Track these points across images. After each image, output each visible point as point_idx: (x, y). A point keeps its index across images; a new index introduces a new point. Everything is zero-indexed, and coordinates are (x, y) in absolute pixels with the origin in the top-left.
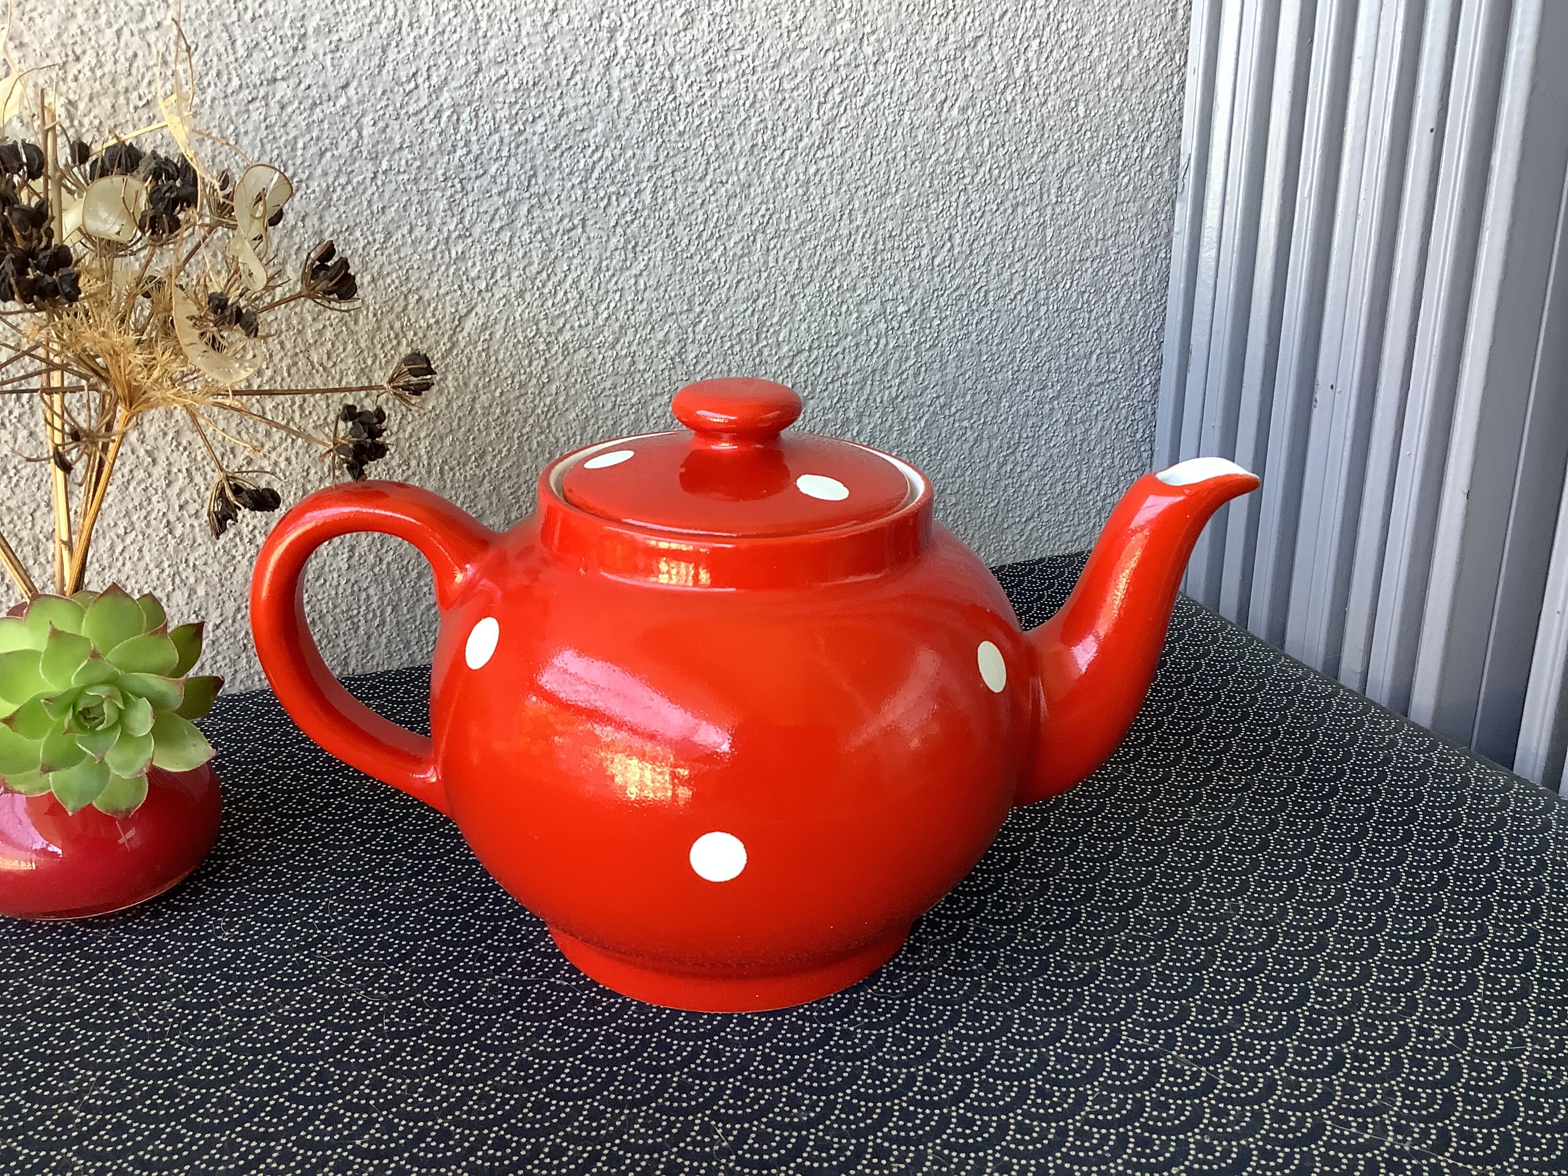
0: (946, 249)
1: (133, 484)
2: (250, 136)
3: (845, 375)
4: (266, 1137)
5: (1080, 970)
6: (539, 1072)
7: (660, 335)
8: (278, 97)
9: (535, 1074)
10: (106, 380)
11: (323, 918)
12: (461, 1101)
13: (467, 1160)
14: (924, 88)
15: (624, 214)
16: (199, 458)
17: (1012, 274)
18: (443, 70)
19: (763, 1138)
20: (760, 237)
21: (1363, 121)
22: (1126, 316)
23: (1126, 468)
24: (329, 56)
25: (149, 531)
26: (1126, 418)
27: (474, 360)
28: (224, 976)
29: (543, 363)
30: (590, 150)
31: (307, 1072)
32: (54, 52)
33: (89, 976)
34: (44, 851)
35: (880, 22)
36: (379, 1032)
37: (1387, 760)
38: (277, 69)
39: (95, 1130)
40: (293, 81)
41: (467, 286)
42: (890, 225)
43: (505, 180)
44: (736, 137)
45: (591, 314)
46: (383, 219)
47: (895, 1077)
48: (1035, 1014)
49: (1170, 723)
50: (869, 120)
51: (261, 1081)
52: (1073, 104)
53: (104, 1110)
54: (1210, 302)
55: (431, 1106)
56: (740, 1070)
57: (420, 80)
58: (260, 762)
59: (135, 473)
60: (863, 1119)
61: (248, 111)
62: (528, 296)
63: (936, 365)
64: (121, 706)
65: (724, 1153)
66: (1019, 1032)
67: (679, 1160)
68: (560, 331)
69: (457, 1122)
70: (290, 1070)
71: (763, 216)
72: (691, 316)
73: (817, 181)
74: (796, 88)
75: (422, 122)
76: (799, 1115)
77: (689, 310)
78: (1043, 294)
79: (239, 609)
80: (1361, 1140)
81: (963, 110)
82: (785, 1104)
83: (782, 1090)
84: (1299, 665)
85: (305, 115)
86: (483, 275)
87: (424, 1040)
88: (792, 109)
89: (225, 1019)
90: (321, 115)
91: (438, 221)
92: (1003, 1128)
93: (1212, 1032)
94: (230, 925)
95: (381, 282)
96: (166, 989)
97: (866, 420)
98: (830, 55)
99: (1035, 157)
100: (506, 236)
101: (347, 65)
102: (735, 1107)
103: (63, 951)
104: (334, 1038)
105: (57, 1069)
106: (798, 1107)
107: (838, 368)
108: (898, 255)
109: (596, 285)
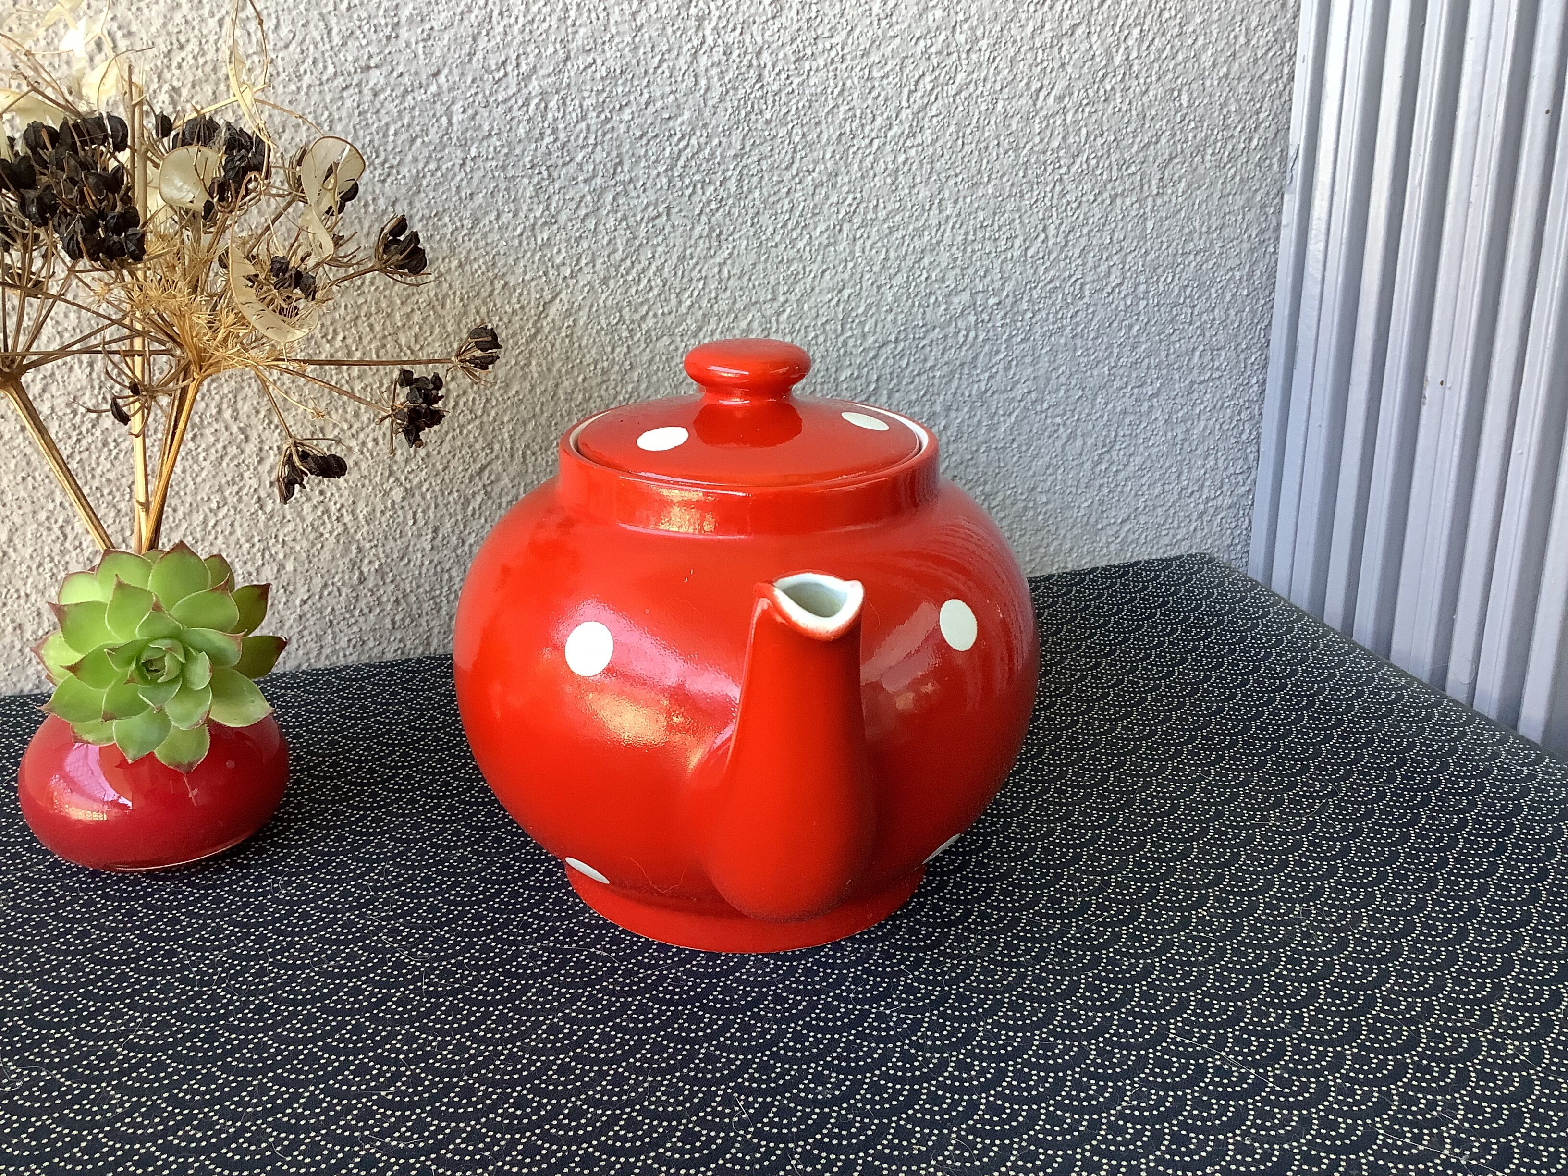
0: (1040, 240)
1: (227, 459)
2: (344, 122)
3: (932, 368)
4: (296, 1083)
5: (1132, 967)
6: (568, 1036)
8: (371, 84)
9: (564, 1038)
10: (180, 345)
11: (378, 881)
12: (489, 1060)
13: (487, 1117)
14: (1019, 76)
15: (709, 202)
17: (1110, 267)
18: (532, 58)
19: (783, 1112)
20: (846, 227)
21: (1476, 104)
22: (1232, 312)
23: (1231, 470)
24: (421, 44)
25: (241, 506)
26: (1231, 418)
27: (558, 346)
28: (275, 931)
29: (625, 350)
30: (676, 138)
31: (342, 1025)
32: (160, 41)
33: (148, 925)
34: (115, 804)
35: (973, 10)
36: (417, 991)
37: (1488, 772)
38: (370, 57)
39: (134, 1068)
40: (386, 69)
41: (552, 273)
42: (981, 215)
43: (591, 168)
44: (824, 126)
45: (674, 301)
46: (471, 205)
47: (926, 1061)
48: (1080, 1007)
49: (1257, 727)
50: (961, 108)
51: (298, 1031)
52: (1176, 93)
53: (146, 1049)
54: (1318, 297)
55: (458, 1063)
56: (768, 1045)
57: (509, 68)
58: (336, 732)
59: (229, 450)
60: (888, 1101)
61: (342, 97)
62: (612, 283)
63: (1028, 360)
64: (182, 660)
65: (743, 1125)
66: (1061, 1025)
67: (697, 1129)
68: (644, 318)
69: (482, 1080)
70: (327, 1022)
71: (850, 205)
72: (776, 305)
73: (906, 169)
74: (886, 76)
75: (510, 109)
76: (823, 1092)
77: (774, 299)
78: (1142, 288)
79: (325, 586)
80: (1414, 1151)
81: (1060, 98)
82: (811, 1081)
83: (809, 1067)
84: (1403, 674)
85: (397, 102)
86: (568, 262)
87: (460, 1001)
88: (882, 98)
89: (271, 972)
90: (412, 103)
91: (525, 208)
92: (1033, 1117)
93: (1267, 1035)
94: (288, 883)
95: (468, 267)
96: (220, 940)
97: (953, 414)
98: (922, 43)
99: (1136, 147)
100: (591, 224)
101: (438, 53)
102: (760, 1081)
103: (128, 900)
104: (373, 994)
105: (107, 1009)
106: (824, 1085)
107: (925, 360)
108: (989, 246)
109: (680, 273)
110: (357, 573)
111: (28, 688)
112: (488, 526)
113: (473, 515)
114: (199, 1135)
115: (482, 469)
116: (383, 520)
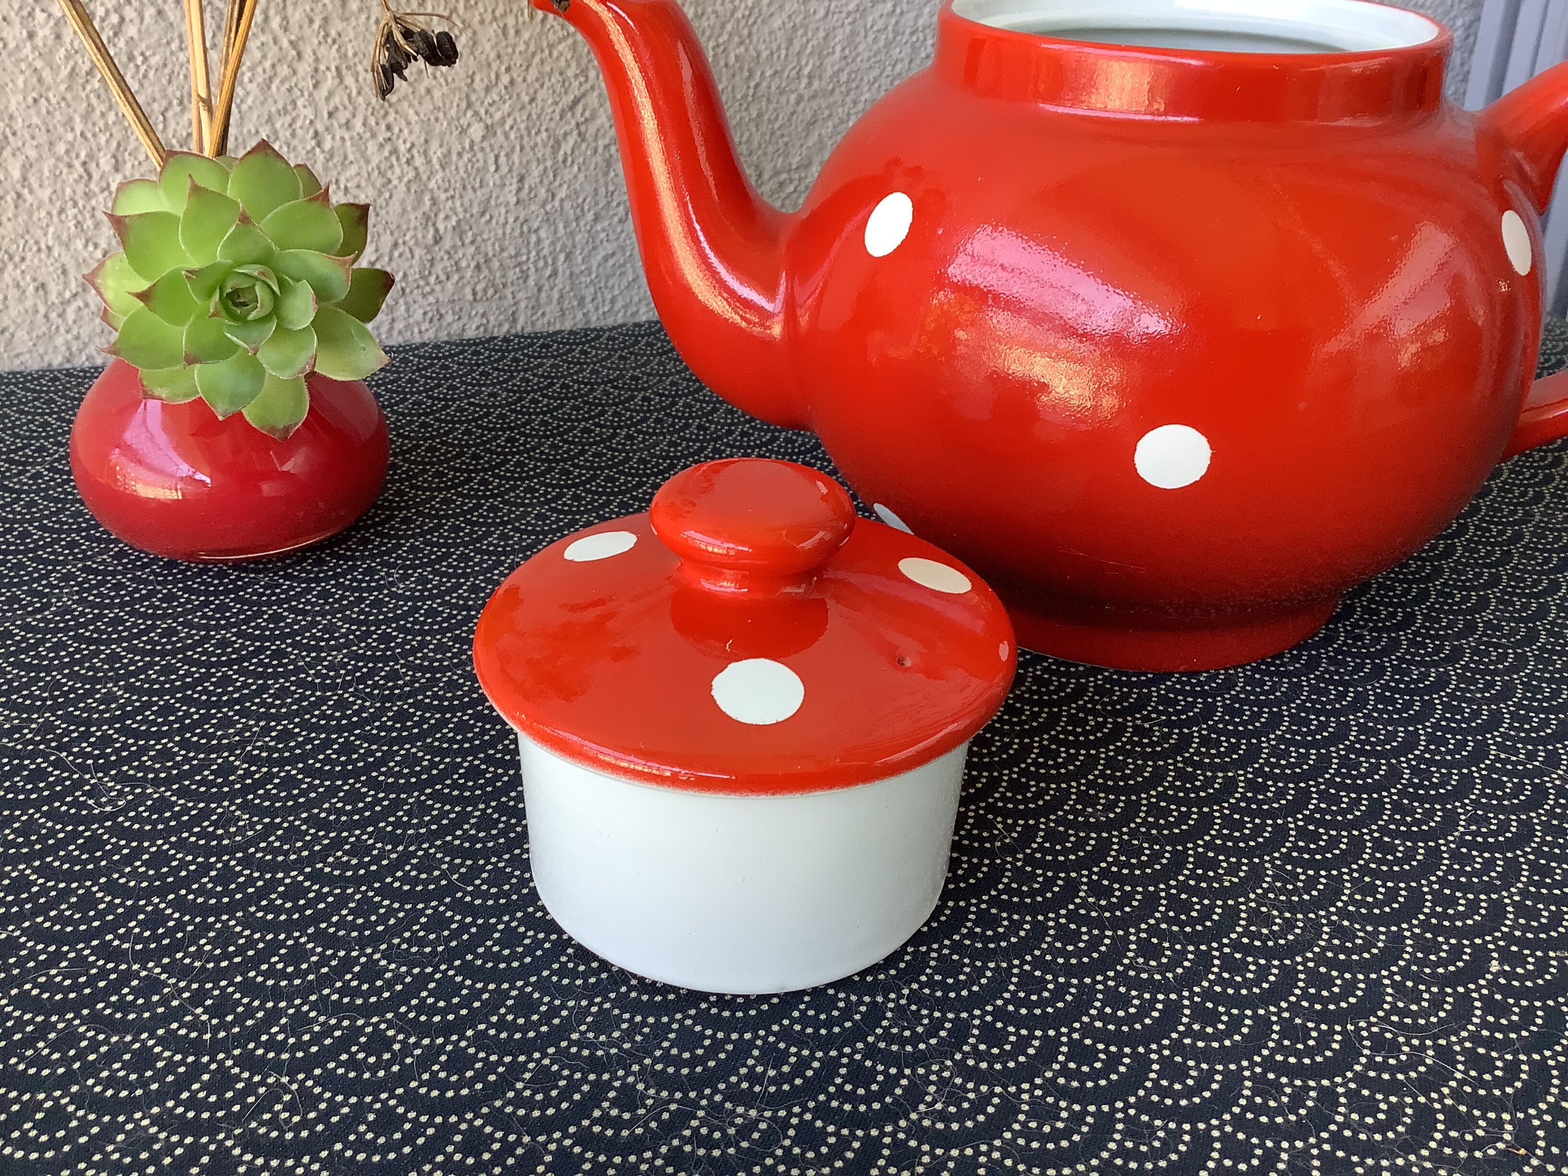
1: (276, 82)
4: (461, 800)
5: (1424, 676)
16: (350, 54)
19: (1053, 836)
25: (295, 142)
28: (400, 629)
33: (246, 622)
34: (190, 479)
39: (261, 783)
47: (1210, 781)
48: (1376, 721)
51: (451, 741)
53: (270, 762)
56: (1014, 761)
58: (427, 415)
59: (278, 68)
60: (1177, 825)
64: (276, 290)
65: (1009, 850)
66: (1358, 740)
76: (1094, 814)
79: (395, 245)
82: (1076, 802)
83: (1070, 786)
89: (405, 674)
94: (404, 577)
96: (336, 639)
102: (1015, 801)
103: (216, 594)
105: (214, 716)
106: (1093, 806)
110: (431, 231)
111: (57, 361)
112: (581, 176)
113: (564, 161)
114: (354, 862)
115: (576, 102)
116: (461, 164)
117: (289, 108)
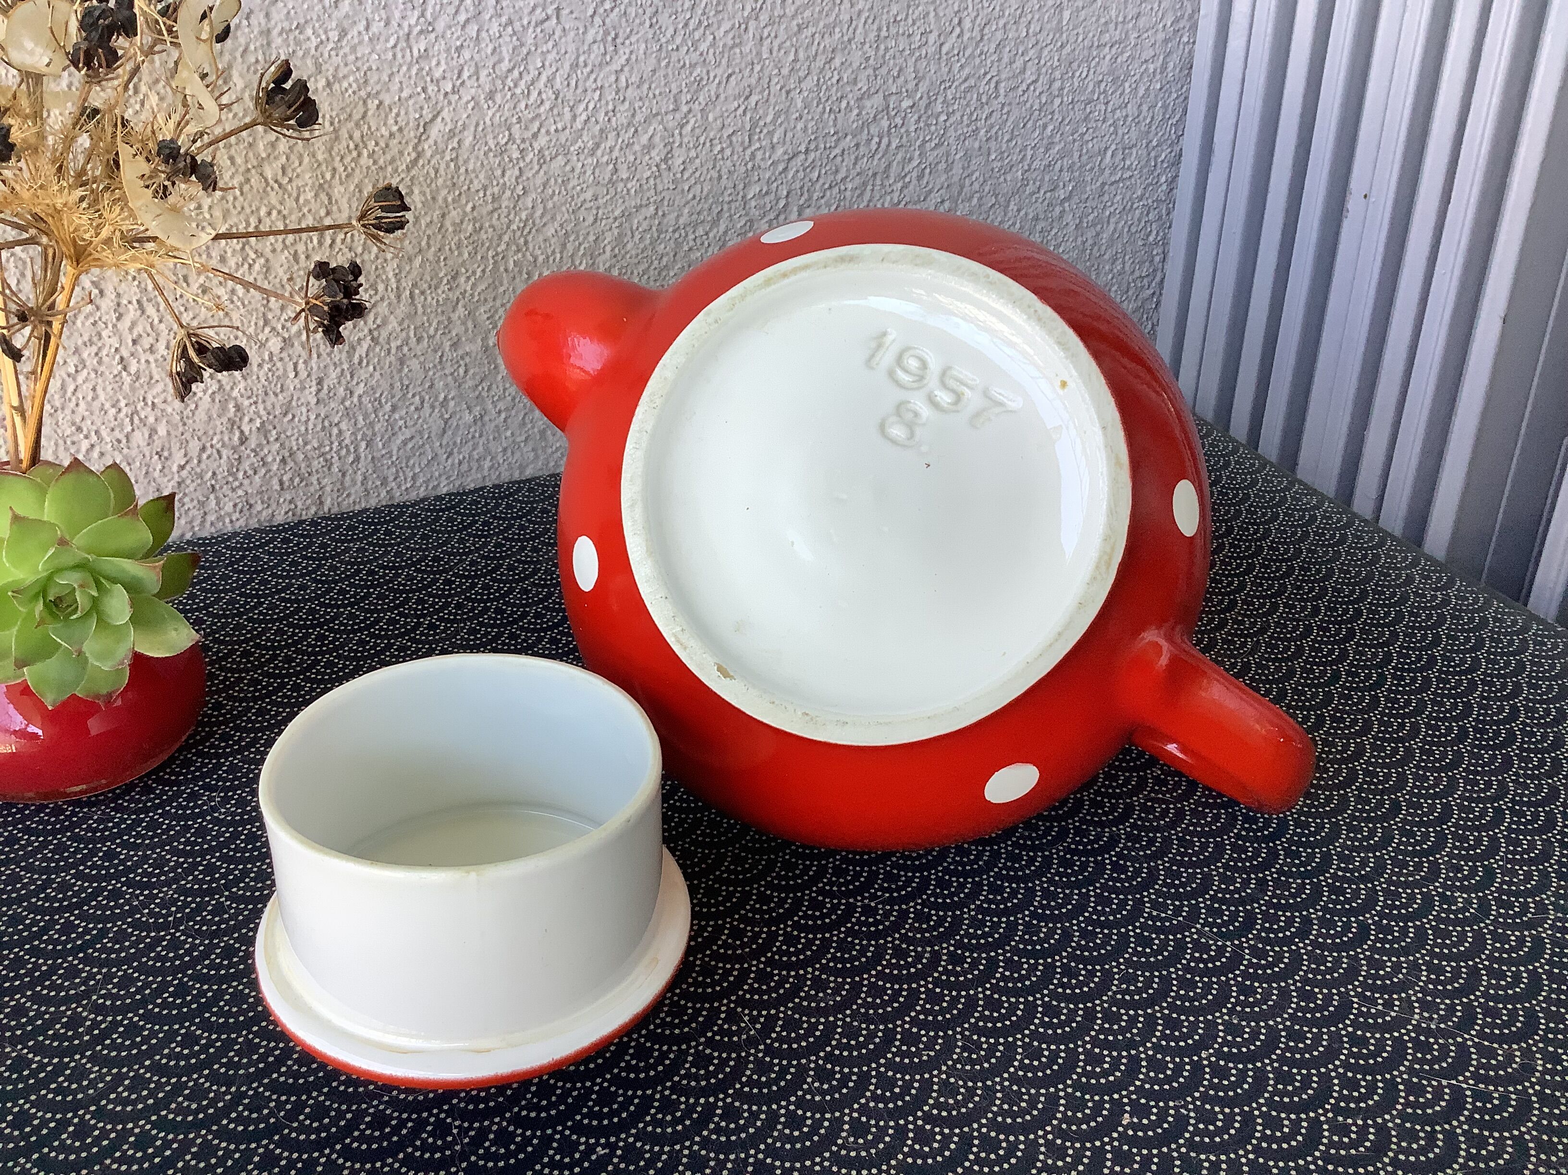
0: (955, 34)
3: (844, 179)
5: (1099, 836)
7: (644, 139)
10: (47, 233)
17: (1026, 63)
19: (789, 1024)
20: (752, 24)
22: (1145, 108)
23: (1137, 274)
25: (102, 369)
26: (1139, 220)
27: (442, 172)
28: (224, 858)
29: (517, 173)
37: (1404, 599)
39: (106, 1034)
41: (431, 89)
45: (568, 116)
46: (336, 14)
47: (919, 956)
48: (1056, 884)
53: (114, 1010)
54: (1237, 96)
56: (762, 951)
58: (240, 615)
60: (890, 1003)
62: (498, 98)
63: (942, 166)
64: (95, 594)
66: (1042, 906)
67: (708, 1051)
68: (535, 136)
72: (678, 116)
76: (824, 999)
77: (676, 110)
78: (1057, 84)
79: (203, 449)
80: (1388, 1019)
82: (811, 988)
83: (806, 972)
84: (1313, 492)
86: (448, 75)
89: (230, 908)
91: (397, 15)
92: (1030, 1009)
93: (1236, 903)
94: (226, 800)
96: (165, 874)
100: (472, 30)
102: (760, 992)
103: (53, 833)
105: (60, 966)
106: (824, 991)
107: (837, 171)
108: (903, 43)
109: (573, 83)
110: (237, 434)
112: (377, 375)
113: (360, 363)
114: (194, 1106)
116: (261, 374)
117: (95, 339)
